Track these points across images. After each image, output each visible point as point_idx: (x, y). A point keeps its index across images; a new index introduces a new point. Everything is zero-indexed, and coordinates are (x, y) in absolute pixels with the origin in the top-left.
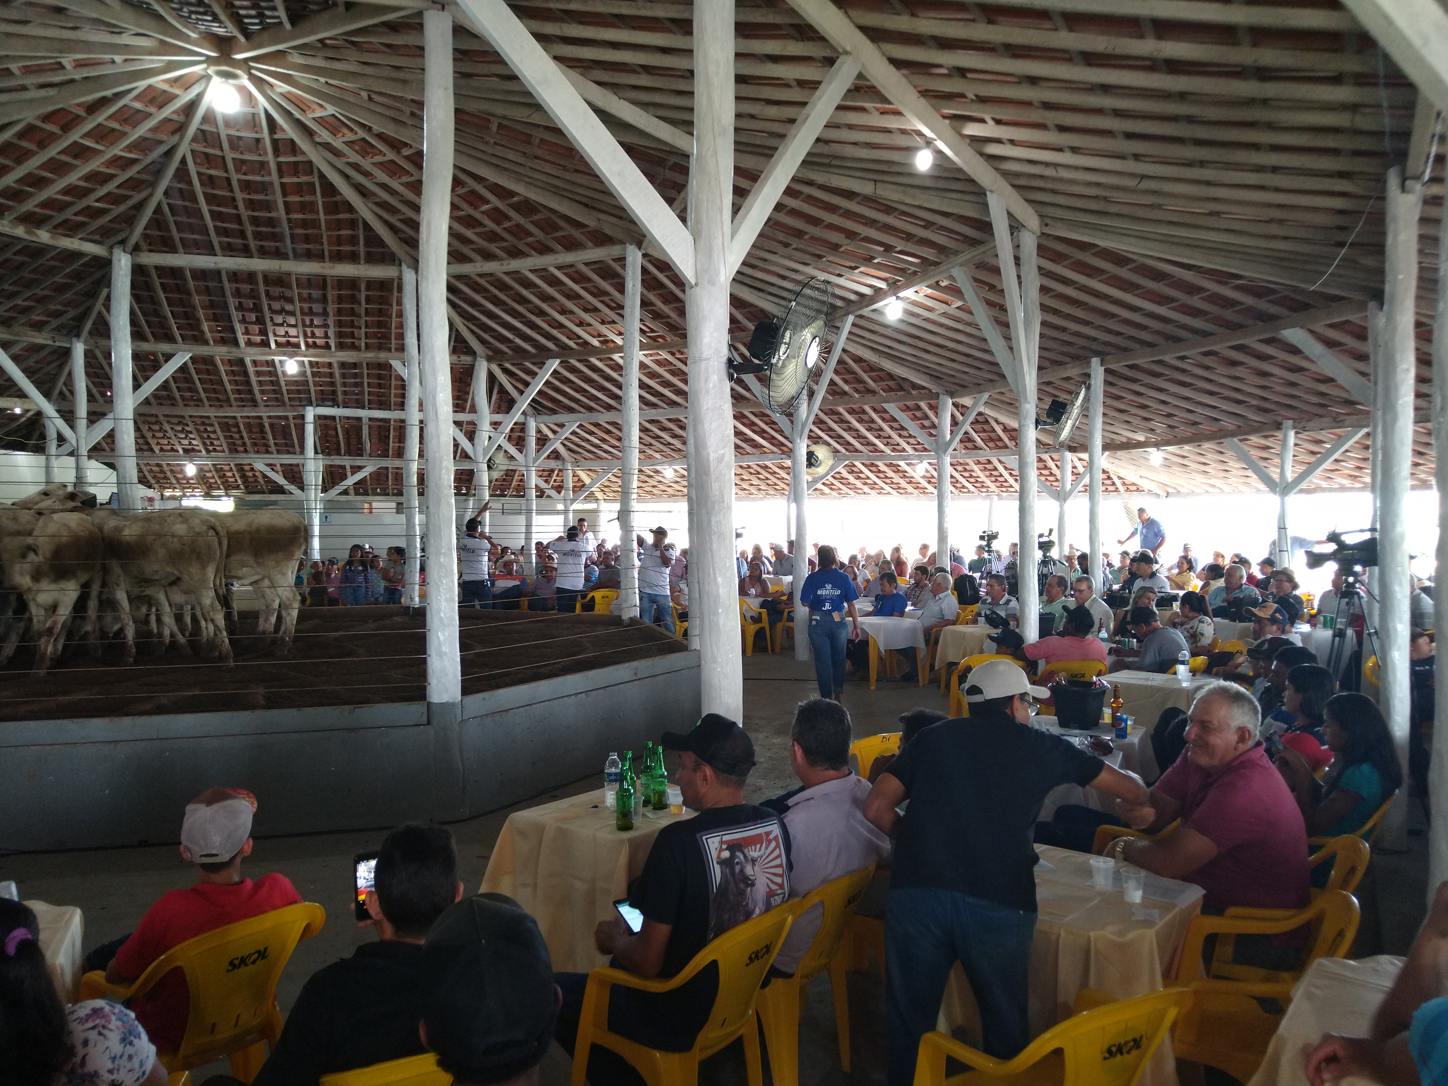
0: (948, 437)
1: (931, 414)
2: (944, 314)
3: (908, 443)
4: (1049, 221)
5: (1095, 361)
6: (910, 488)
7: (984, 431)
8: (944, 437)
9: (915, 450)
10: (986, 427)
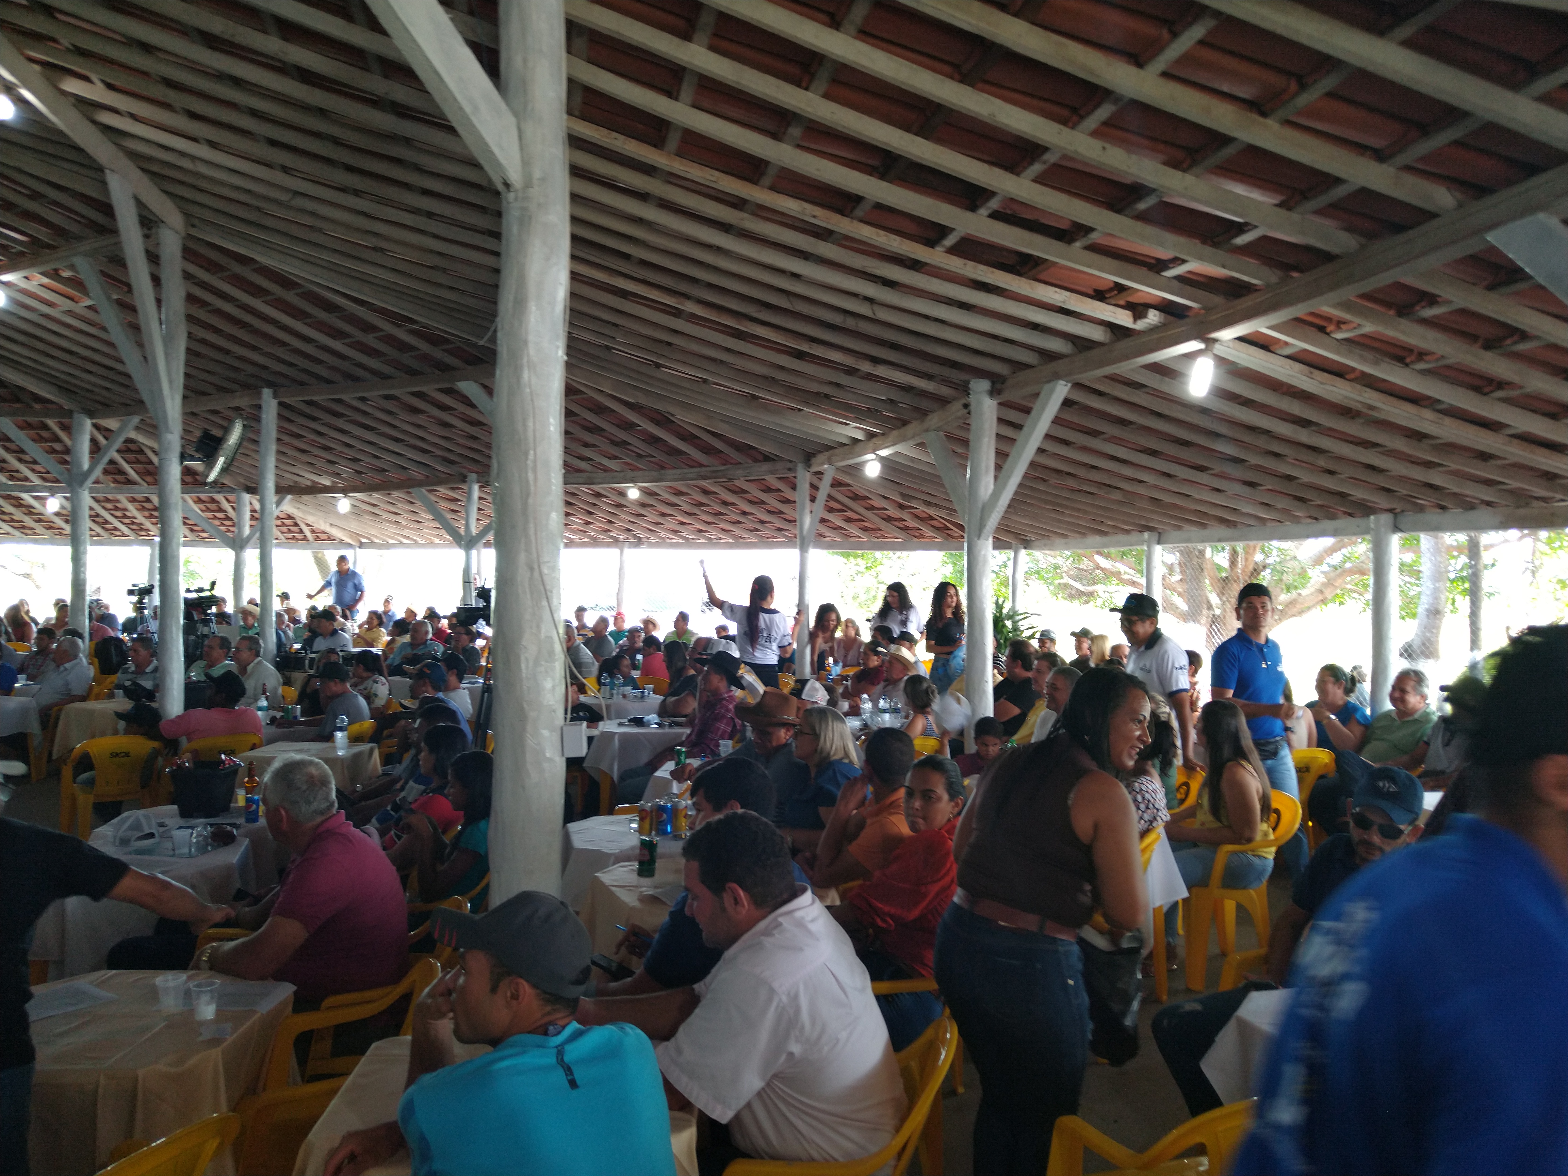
0: (86, 466)
1: (62, 435)
2: (69, 312)
3: (33, 470)
4: (196, 222)
5: (267, 393)
6: (38, 528)
7: (139, 462)
8: (80, 465)
9: (45, 480)
10: (141, 458)
